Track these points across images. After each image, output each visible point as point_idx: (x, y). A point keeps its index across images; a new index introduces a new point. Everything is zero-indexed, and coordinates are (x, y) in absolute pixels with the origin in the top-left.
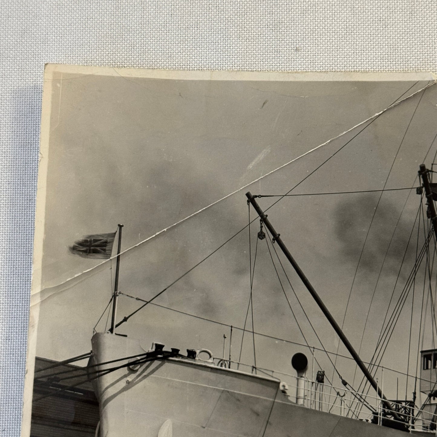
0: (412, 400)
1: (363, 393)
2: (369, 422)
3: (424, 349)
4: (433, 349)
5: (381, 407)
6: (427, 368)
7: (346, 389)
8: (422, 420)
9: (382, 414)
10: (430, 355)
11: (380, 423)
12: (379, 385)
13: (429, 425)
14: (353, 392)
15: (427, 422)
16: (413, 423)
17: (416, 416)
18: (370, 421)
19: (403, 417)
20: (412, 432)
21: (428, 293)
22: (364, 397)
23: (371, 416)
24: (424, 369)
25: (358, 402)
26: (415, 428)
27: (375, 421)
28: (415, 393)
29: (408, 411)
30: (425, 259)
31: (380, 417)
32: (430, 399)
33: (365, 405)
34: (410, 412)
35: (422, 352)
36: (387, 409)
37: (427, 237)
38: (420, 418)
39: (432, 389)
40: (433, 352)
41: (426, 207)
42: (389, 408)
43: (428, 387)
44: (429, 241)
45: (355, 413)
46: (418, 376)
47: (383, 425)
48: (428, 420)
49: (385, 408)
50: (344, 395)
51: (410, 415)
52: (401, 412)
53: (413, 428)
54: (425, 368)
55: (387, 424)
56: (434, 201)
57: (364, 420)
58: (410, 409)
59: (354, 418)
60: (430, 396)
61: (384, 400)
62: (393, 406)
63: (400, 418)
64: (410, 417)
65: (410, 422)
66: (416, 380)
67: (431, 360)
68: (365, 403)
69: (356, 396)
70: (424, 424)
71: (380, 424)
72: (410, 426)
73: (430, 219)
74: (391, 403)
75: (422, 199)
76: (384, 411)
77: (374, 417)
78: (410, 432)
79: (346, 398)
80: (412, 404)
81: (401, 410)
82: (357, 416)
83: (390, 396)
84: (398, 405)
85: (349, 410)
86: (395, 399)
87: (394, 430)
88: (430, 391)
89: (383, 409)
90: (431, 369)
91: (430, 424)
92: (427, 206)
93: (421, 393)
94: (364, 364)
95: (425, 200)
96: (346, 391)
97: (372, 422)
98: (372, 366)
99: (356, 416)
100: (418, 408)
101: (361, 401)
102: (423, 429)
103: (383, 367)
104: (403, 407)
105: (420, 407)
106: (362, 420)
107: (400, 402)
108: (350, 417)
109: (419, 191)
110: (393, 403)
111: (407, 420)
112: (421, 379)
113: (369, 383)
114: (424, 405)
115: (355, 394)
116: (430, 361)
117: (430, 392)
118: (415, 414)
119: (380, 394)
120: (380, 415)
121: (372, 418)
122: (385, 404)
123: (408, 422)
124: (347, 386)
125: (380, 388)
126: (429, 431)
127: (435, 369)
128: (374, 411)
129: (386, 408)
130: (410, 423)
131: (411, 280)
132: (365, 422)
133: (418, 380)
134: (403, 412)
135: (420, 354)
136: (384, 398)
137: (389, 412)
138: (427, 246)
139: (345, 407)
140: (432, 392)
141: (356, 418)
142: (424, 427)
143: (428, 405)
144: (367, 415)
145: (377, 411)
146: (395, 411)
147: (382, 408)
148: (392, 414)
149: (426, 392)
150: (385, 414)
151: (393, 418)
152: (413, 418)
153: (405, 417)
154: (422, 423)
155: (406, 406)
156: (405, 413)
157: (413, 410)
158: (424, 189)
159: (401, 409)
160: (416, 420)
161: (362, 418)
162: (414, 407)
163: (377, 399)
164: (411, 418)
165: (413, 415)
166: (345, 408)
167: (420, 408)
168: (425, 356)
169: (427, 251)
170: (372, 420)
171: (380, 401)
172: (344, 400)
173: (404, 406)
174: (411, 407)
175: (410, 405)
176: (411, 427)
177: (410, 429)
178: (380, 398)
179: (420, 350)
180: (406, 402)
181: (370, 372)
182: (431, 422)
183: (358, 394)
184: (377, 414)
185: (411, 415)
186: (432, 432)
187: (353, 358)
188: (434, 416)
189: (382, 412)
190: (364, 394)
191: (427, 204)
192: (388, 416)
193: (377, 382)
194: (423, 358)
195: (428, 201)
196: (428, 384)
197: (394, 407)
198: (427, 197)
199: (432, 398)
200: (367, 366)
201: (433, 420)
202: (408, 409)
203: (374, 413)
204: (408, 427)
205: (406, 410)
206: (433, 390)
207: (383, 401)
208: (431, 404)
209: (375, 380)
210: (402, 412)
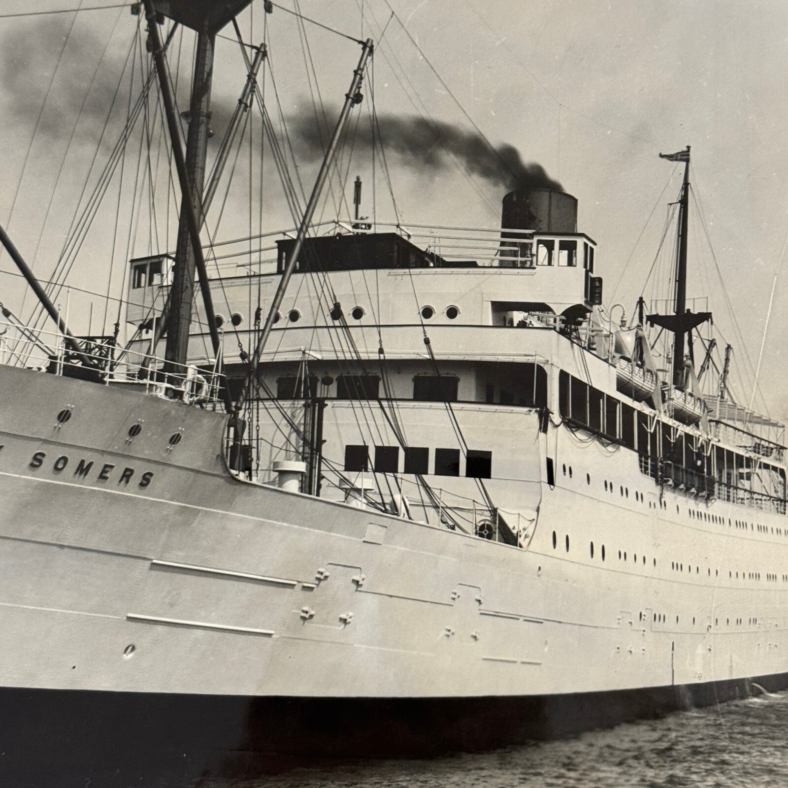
0: (113, 335)
1: (35, 327)
2: (42, 371)
3: (135, 257)
4: (150, 255)
5: (62, 347)
6: (139, 286)
7: (9, 323)
8: (127, 365)
9: (65, 358)
10: (145, 265)
11: (59, 372)
12: (61, 315)
13: (137, 373)
14: (20, 326)
15: (134, 368)
16: (111, 369)
17: (118, 359)
18: (44, 370)
19: (96, 362)
20: (110, 382)
21: (146, 170)
22: (36, 334)
23: (46, 362)
24: (134, 287)
25: (26, 341)
26: (115, 377)
27: (51, 369)
28: (117, 325)
29: (105, 352)
30: (141, 117)
31: (61, 363)
32: (141, 332)
33: (37, 345)
34: (107, 353)
35: (132, 261)
36: (72, 350)
37: (145, 82)
38: (123, 361)
39: (144, 318)
40: (150, 261)
41: (145, 35)
42: (75, 348)
43: (139, 315)
44: (148, 88)
45: (21, 358)
46: (125, 299)
47: (64, 374)
48: (137, 364)
49: (69, 349)
50: (5, 332)
51: (107, 358)
52: (94, 355)
53: (111, 376)
54: (136, 286)
55: (70, 372)
56: (158, 25)
57: (35, 369)
58: (108, 348)
59: (18, 366)
60: (141, 327)
61: (68, 336)
62: (81, 346)
63: (92, 363)
64: (107, 361)
65: (108, 368)
66: (121, 304)
67: (145, 273)
68: (37, 342)
69: (23, 333)
70: (128, 370)
71: (59, 374)
72: (107, 374)
73: (150, 54)
74: (78, 341)
75: (139, 22)
76: (67, 353)
77: (51, 363)
78: (107, 385)
79: (7, 337)
80: (112, 340)
81: (93, 351)
82: (24, 362)
83: (78, 330)
84: (90, 344)
85: (12, 354)
86: (87, 335)
87: (81, 382)
88: (142, 320)
89: (65, 351)
90: (145, 287)
91: (138, 370)
92: (147, 33)
93: (128, 324)
94: (39, 282)
95: (144, 23)
96: (8, 325)
97: (46, 372)
98: (53, 285)
99: (22, 363)
100: (121, 348)
101: (31, 340)
102: (127, 379)
103: (69, 287)
104: (97, 346)
105: (123, 345)
106: (31, 368)
107: (93, 339)
108: (12, 364)
109: (135, 10)
110: (82, 341)
111: (103, 366)
112: (128, 303)
113: (45, 312)
114: (131, 342)
115: (23, 330)
116: (143, 275)
117: (141, 322)
118: (116, 355)
119: (62, 327)
120: (61, 360)
121: (48, 365)
122: (69, 343)
123: (103, 369)
124: (11, 317)
125: (63, 319)
126: (136, 382)
127: (151, 287)
128: (52, 354)
129: (71, 348)
130: (107, 371)
131: (119, 151)
132: (36, 371)
133: (124, 305)
134: (98, 354)
135: (129, 264)
136: (68, 334)
137: (76, 354)
138: (145, 96)
139: (6, 350)
140: (144, 322)
141: (23, 365)
142: (128, 375)
143: (137, 341)
144: (39, 361)
145: (56, 355)
146: (85, 352)
147: (64, 349)
148: (79, 357)
149: (134, 323)
150: (68, 358)
151: (81, 363)
152: (112, 362)
153: (100, 361)
154: (126, 370)
155: (103, 344)
156: (100, 355)
157: (113, 350)
158: (142, 7)
159: (94, 349)
160: (117, 365)
161: (31, 366)
162: (114, 346)
163: (57, 336)
164: (109, 362)
165: (112, 358)
166: (5, 352)
167: (124, 347)
168: (136, 268)
169: (146, 105)
170: (47, 368)
171: (62, 339)
172: (4, 339)
173: (99, 345)
174: (111, 346)
175: (108, 343)
176: (108, 376)
177: (107, 379)
178: (61, 335)
179: (129, 259)
180: (102, 338)
181: (48, 296)
182: (140, 367)
183: (28, 330)
184: (55, 358)
185: (109, 358)
186: (141, 382)
187: (22, 275)
188: (146, 358)
189: (65, 354)
190: (37, 329)
191: (147, 30)
192: (73, 361)
193: (59, 310)
194: (133, 270)
195: (149, 25)
196: (138, 310)
197: (84, 347)
198: (147, 18)
199: (144, 330)
200: (43, 286)
201: (143, 365)
202: (106, 350)
203: (51, 357)
204: (104, 375)
205: (103, 351)
206: (146, 319)
207: (65, 338)
208: (142, 341)
209: (56, 307)
210: (96, 353)
